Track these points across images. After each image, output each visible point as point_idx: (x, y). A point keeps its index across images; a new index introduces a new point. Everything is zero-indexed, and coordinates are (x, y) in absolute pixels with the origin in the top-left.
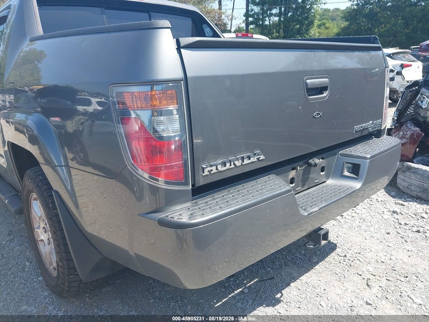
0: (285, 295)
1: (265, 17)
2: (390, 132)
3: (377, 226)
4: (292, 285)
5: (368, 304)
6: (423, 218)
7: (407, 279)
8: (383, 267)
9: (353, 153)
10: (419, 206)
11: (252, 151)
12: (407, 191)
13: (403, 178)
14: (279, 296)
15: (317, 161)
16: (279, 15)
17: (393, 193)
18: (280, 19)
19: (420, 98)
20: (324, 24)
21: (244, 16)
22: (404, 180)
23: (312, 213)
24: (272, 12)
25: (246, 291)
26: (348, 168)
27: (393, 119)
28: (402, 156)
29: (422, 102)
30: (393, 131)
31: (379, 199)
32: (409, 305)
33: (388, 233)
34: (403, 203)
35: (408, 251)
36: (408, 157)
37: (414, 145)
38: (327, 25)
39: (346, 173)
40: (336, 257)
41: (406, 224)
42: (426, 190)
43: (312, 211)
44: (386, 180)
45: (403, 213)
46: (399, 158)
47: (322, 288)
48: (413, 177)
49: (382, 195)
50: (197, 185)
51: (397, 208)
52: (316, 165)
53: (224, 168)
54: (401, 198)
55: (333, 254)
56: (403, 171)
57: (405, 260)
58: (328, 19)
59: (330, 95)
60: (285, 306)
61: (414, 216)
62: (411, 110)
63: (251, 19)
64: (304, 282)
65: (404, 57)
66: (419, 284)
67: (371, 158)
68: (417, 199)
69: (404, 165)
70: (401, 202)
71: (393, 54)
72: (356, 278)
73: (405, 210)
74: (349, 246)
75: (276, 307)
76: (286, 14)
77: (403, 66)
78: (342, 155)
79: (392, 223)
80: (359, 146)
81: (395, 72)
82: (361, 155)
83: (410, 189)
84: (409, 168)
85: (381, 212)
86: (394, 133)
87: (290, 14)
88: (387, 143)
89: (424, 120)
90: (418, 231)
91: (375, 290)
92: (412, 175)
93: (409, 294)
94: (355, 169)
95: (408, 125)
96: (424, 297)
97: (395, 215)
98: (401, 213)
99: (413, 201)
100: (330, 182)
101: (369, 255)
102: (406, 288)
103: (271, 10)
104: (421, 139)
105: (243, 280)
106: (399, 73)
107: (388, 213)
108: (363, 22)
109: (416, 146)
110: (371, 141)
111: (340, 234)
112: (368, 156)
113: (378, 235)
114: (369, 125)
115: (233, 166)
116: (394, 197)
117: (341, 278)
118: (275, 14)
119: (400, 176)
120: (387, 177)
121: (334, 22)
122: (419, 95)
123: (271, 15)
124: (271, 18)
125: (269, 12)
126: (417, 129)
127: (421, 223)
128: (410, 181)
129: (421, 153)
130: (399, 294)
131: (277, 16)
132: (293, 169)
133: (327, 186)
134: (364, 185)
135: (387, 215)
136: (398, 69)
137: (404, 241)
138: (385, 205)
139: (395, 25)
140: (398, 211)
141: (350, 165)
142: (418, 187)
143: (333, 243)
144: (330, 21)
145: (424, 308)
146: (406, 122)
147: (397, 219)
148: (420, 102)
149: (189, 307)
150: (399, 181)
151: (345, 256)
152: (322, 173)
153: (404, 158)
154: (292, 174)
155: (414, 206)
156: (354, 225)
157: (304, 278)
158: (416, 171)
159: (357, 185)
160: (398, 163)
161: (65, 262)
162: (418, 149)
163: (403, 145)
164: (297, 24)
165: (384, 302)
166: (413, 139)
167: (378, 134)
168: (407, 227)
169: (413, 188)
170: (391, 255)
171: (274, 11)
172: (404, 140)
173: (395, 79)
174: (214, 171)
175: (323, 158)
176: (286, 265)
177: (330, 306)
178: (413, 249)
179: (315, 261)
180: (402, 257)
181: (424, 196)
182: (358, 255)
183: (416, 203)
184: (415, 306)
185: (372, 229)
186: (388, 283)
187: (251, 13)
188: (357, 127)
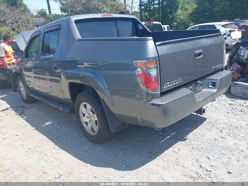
0: (188, 137)
1: (151, 6)
2: (226, 68)
3: (223, 110)
4: (190, 133)
5: (222, 137)
6: (243, 106)
7: (237, 129)
8: (227, 125)
9: (213, 78)
10: (241, 101)
11: (178, 79)
12: (236, 95)
13: (233, 89)
14: (186, 137)
15: (200, 82)
16: (159, 4)
17: (229, 96)
18: (159, 6)
19: (240, 51)
20: (184, 7)
21: (139, 6)
22: (234, 90)
23: (200, 101)
24: (155, 2)
25: (172, 137)
26: (211, 84)
27: (227, 61)
28: (233, 79)
29: (241, 53)
30: (228, 67)
31: (223, 99)
32: (238, 137)
33: (228, 113)
34: (234, 100)
35: (237, 119)
36: (235, 79)
37: (238, 73)
38: (186, 7)
39: (210, 86)
40: (207, 123)
41: (236, 109)
42: (244, 93)
43: (199, 100)
44: (225, 90)
45: (235, 104)
46: (231, 80)
47: (203, 134)
48: (238, 88)
49: (224, 97)
50: (162, 92)
51: (232, 102)
52: (199, 83)
53: (170, 86)
54: (233, 98)
55: (205, 122)
56: (233, 86)
57: (236, 122)
58: (186, 3)
59: (203, 56)
60: (189, 141)
61: (240, 105)
62: (236, 57)
63: (143, 7)
64: (195, 132)
65: (231, 26)
66: (242, 130)
67: (220, 79)
68: (240, 98)
69: (234, 83)
70: (233, 100)
71: (225, 25)
72: (216, 129)
73: (235, 103)
74: (211, 118)
75: (185, 141)
76: (162, 3)
77: (231, 31)
78: (208, 79)
79: (230, 108)
80: (214, 75)
81: (227, 35)
82: (216, 79)
83: (237, 94)
84: (236, 84)
85: (224, 104)
86: (228, 68)
87: (165, 3)
88: (226, 73)
89: (242, 62)
90: (242, 111)
91: (224, 133)
92: (238, 87)
93: (238, 133)
94: (214, 85)
95: (235, 64)
96: (244, 134)
97: (231, 105)
98: (233, 104)
99: (239, 99)
100: (204, 90)
101: (221, 121)
102: (237, 132)
103: (154, 1)
104: (241, 70)
105: (169, 133)
106: (229, 35)
107: (228, 105)
108: (207, 5)
109: (239, 74)
110: (219, 73)
111: (207, 114)
112: (219, 79)
113: (224, 114)
114: (218, 66)
115: (172, 85)
116: (230, 98)
117: (210, 130)
118: (157, 4)
119: (232, 88)
120: (226, 88)
121: (189, 5)
122: (239, 50)
123: (154, 4)
124: (154, 6)
125: (153, 3)
126: (239, 66)
127: (242, 108)
128: (237, 90)
129: (241, 77)
130: (234, 134)
131: (158, 5)
132: (191, 85)
133: (203, 92)
134: (217, 91)
135: (227, 106)
136: (228, 33)
137: (235, 115)
138: (226, 102)
139: (225, 6)
140: (232, 103)
141: (211, 83)
142: (241, 92)
143: (204, 118)
144: (187, 4)
145: (244, 137)
146: (233, 62)
147: (232, 107)
148: (240, 53)
149: (150, 143)
150: (232, 90)
151: (211, 122)
152: (201, 87)
153: (234, 80)
154: (191, 87)
155: (239, 101)
156: (213, 110)
157: (195, 131)
158: (239, 85)
159: (215, 91)
160: (231, 82)
161: (104, 127)
162: (240, 75)
163: (233, 73)
164: (169, 9)
165: (228, 137)
166: (237, 71)
167: (222, 70)
168: (236, 110)
169: (238, 93)
170: (230, 121)
171: (156, 2)
172: (233, 71)
173: (227, 38)
174: (167, 87)
175: (201, 81)
176: (186, 127)
177: (207, 139)
178: (239, 118)
179: (198, 125)
180: (234, 121)
181: (244, 96)
182: (216, 121)
183: (240, 100)
184: (241, 137)
185: (221, 111)
186: (229, 130)
187: (143, 4)
188: (214, 68)
